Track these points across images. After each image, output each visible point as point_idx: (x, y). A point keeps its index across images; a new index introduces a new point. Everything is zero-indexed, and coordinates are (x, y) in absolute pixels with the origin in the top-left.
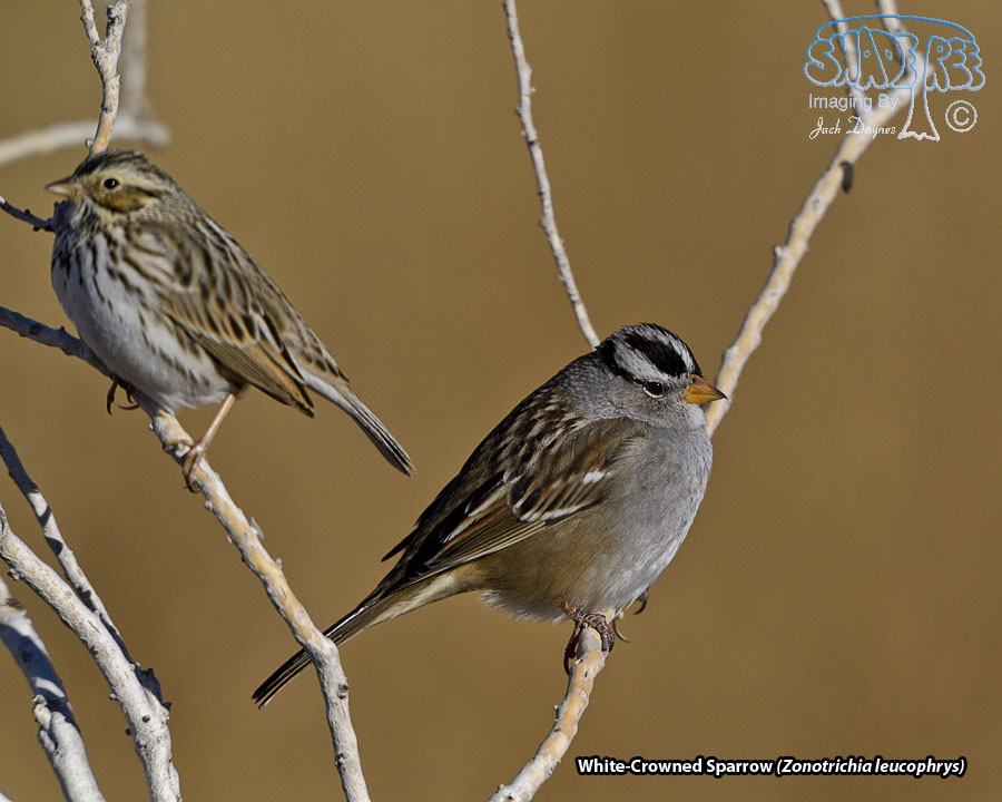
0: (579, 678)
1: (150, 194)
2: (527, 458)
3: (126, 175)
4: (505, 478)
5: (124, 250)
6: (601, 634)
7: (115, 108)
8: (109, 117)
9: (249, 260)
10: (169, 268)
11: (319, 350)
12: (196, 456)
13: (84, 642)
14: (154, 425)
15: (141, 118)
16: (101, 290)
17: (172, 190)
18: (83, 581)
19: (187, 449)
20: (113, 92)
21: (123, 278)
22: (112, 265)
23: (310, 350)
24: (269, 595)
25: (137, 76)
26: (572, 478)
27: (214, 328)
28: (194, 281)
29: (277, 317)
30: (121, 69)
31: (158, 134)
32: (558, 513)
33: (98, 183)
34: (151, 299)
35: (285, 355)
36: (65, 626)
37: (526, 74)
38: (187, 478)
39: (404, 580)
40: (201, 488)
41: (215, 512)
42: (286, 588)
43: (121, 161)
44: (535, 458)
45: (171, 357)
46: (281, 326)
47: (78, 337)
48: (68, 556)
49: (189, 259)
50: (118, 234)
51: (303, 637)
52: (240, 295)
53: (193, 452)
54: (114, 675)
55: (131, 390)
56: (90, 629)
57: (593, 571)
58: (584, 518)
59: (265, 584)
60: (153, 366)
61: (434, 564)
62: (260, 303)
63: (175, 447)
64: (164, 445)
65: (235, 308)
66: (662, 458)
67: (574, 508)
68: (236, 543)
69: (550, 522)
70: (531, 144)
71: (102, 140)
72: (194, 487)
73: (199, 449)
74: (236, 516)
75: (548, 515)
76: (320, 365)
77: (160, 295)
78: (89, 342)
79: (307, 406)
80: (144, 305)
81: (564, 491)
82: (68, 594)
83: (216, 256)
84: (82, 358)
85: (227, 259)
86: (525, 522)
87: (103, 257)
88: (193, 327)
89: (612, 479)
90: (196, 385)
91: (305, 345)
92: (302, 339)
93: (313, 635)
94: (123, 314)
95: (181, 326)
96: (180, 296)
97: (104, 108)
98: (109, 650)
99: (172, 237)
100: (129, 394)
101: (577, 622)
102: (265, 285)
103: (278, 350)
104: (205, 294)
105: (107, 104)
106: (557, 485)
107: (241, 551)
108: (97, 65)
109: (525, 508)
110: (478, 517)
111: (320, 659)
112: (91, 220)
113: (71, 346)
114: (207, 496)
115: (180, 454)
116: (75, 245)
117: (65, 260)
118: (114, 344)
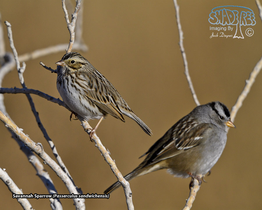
0: (193, 192)
1: (83, 64)
2: (180, 134)
3: (76, 59)
4: (174, 139)
5: (75, 79)
6: (199, 181)
7: (73, 41)
8: (72, 43)
9: (108, 81)
10: (87, 84)
11: (126, 105)
12: (93, 132)
13: (63, 181)
14: (82, 124)
15: (81, 43)
16: (69, 90)
17: (88, 63)
18: (63, 165)
19: (91, 131)
20: (73, 37)
21: (75, 87)
22: (72, 83)
23: (124, 105)
24: (112, 169)
25: (80, 33)
26: (192, 139)
27: (99, 100)
28: (94, 87)
29: (115, 97)
30: (75, 31)
31: (85, 48)
32: (188, 147)
33: (69, 62)
34: (82, 92)
35: (117, 106)
36: (58, 177)
37: (181, 34)
38: (91, 138)
39: (147, 165)
40: (94, 141)
41: (98, 147)
42: (116, 168)
43: (75, 55)
44: (183, 134)
45: (87, 107)
46: (116, 99)
47: (63, 101)
48: (59, 158)
49: (92, 82)
50: (74, 75)
51: (120, 180)
52: (106, 91)
53: (92, 131)
54: (71, 189)
55: (76, 115)
56: (64, 177)
57: (196, 164)
58: (194, 149)
59: (111, 166)
60: (83, 109)
61: (155, 160)
62: (111, 93)
63: (88, 130)
64: (85, 130)
65: (104, 94)
66: (216, 134)
67: (192, 146)
68: (103, 155)
69: (185, 150)
70: (182, 52)
71: (70, 49)
72: (93, 141)
73: (94, 131)
74: (103, 148)
75: (185, 148)
76: (126, 109)
77: (85, 91)
78: (65, 102)
79: (123, 120)
80: (80, 94)
81: (189, 142)
82: (59, 168)
83: (99, 81)
84: (64, 106)
85: (102, 81)
86: (179, 150)
87: (70, 81)
88: (93, 99)
89: (202, 139)
90: (94, 114)
91: (122, 104)
92: (121, 102)
93: (123, 180)
94: (75, 96)
95: (90, 99)
96: (90, 91)
97: (71, 41)
98: (69, 183)
99: (88, 76)
100: (76, 116)
101: (192, 178)
102: (112, 88)
103: (115, 105)
104: (96, 91)
105: (71, 40)
106: (188, 140)
107: (104, 157)
108: (69, 29)
109: (179, 146)
110: (167, 149)
111: (125, 186)
112: (68, 71)
113: (61, 103)
114: (96, 143)
115: (89, 132)
116: (63, 79)
117: (60, 82)
118: (72, 104)
